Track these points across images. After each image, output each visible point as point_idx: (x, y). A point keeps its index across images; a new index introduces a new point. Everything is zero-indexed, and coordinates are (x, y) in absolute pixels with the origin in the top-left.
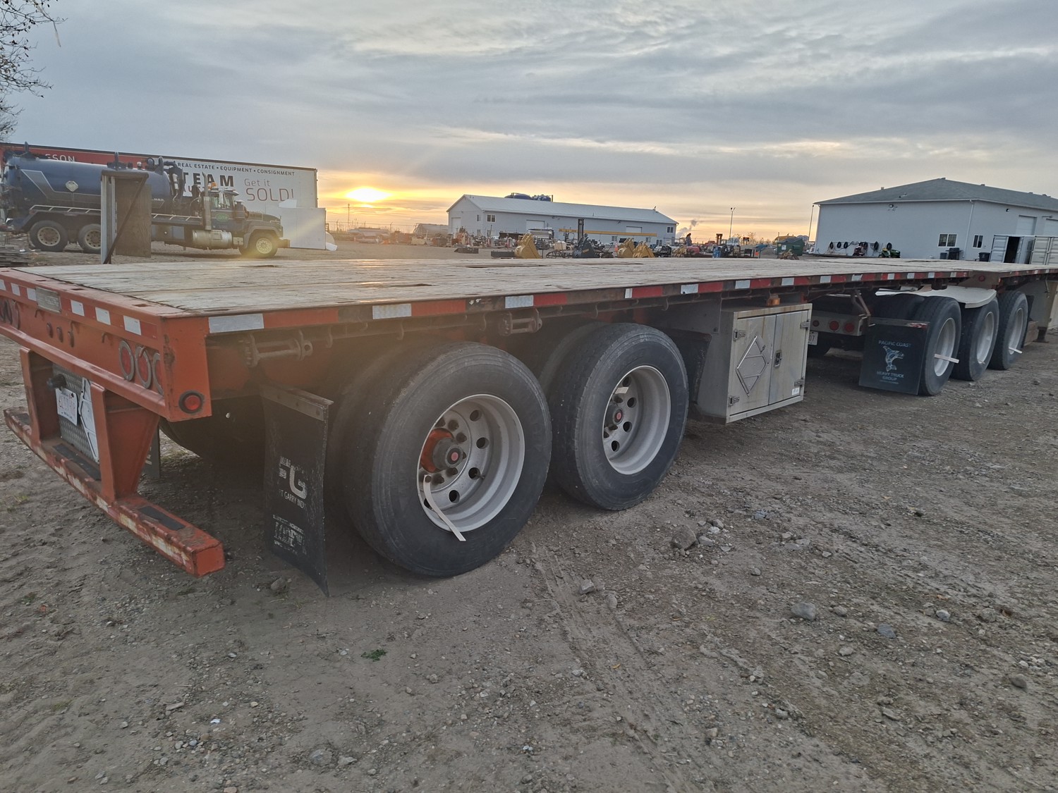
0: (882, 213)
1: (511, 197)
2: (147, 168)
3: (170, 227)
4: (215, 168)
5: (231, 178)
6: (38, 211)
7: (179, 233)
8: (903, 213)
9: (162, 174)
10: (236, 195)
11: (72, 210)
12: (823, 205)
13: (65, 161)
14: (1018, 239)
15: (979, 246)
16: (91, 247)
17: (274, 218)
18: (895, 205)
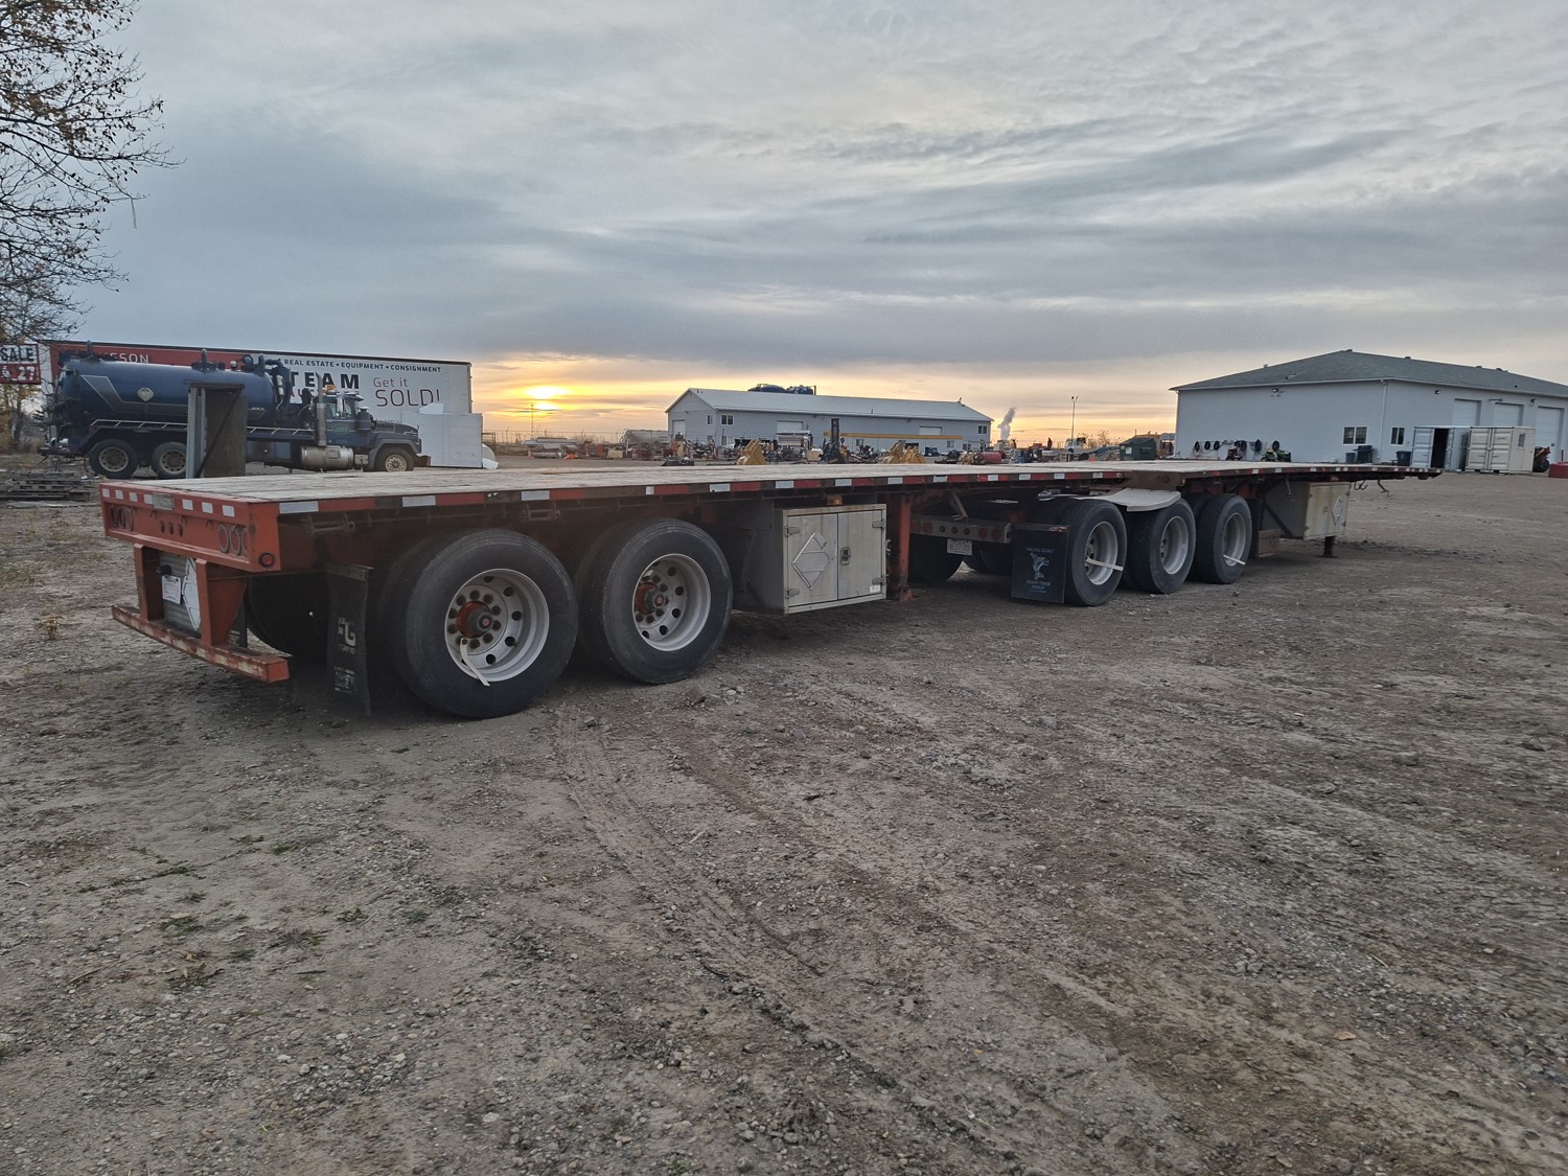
0: (1264, 401)
1: (757, 389)
2: (244, 369)
3: (272, 444)
4: (334, 364)
5: (355, 377)
6: (100, 427)
7: (283, 451)
8: (1290, 398)
9: (262, 375)
10: (360, 400)
11: (145, 425)
12: (1183, 391)
13: (135, 363)
14: (1447, 430)
15: (1400, 442)
16: (168, 471)
17: (409, 428)
18: (1281, 390)
